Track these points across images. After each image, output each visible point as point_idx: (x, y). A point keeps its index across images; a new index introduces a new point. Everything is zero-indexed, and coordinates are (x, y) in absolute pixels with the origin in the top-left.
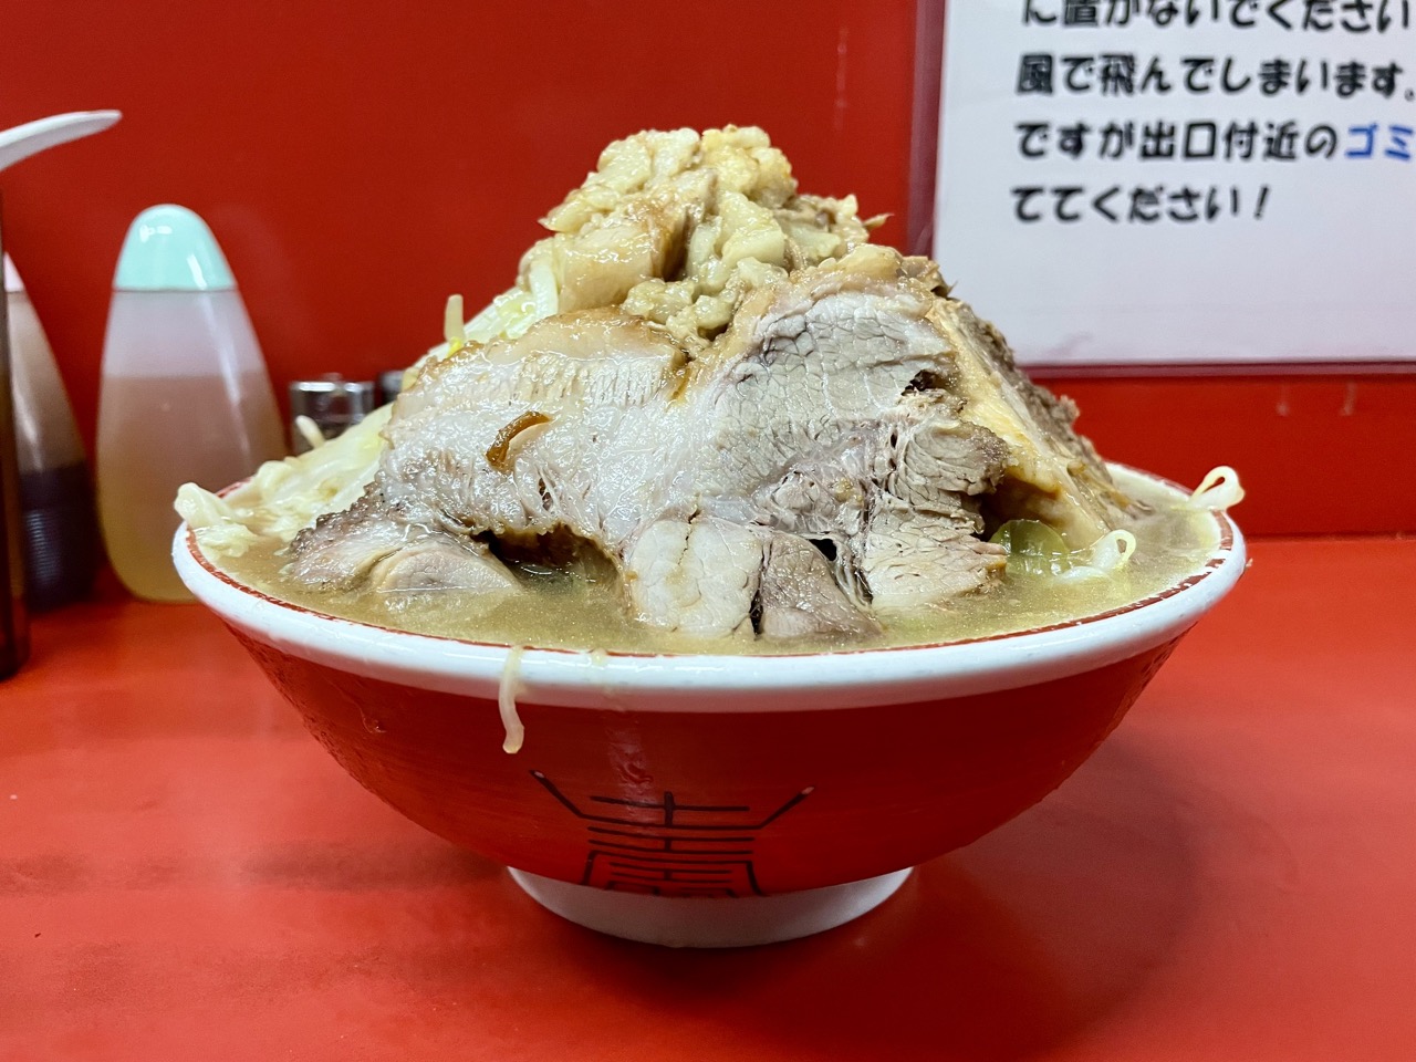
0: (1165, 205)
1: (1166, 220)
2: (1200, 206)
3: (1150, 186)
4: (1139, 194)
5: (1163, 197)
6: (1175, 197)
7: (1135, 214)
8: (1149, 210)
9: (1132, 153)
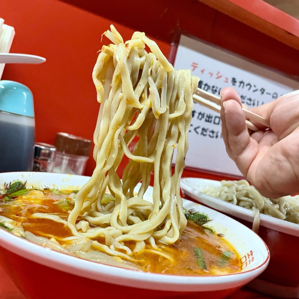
0: (208, 133)
1: (208, 137)
2: (215, 135)
3: (206, 128)
4: (203, 129)
5: (208, 131)
6: (210, 132)
7: (202, 134)
8: (205, 133)
9: (203, 120)
